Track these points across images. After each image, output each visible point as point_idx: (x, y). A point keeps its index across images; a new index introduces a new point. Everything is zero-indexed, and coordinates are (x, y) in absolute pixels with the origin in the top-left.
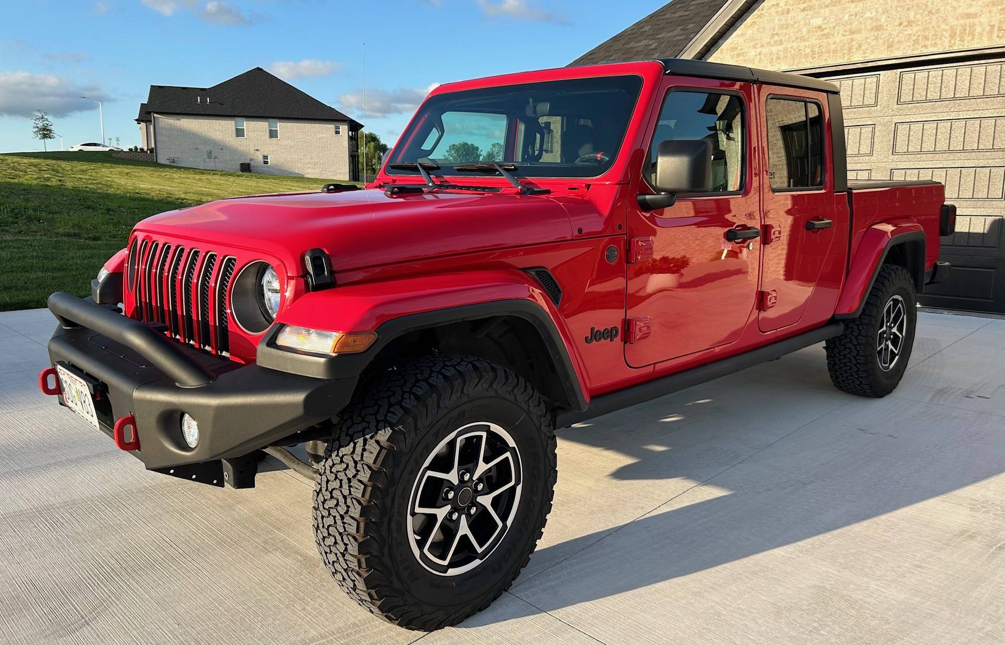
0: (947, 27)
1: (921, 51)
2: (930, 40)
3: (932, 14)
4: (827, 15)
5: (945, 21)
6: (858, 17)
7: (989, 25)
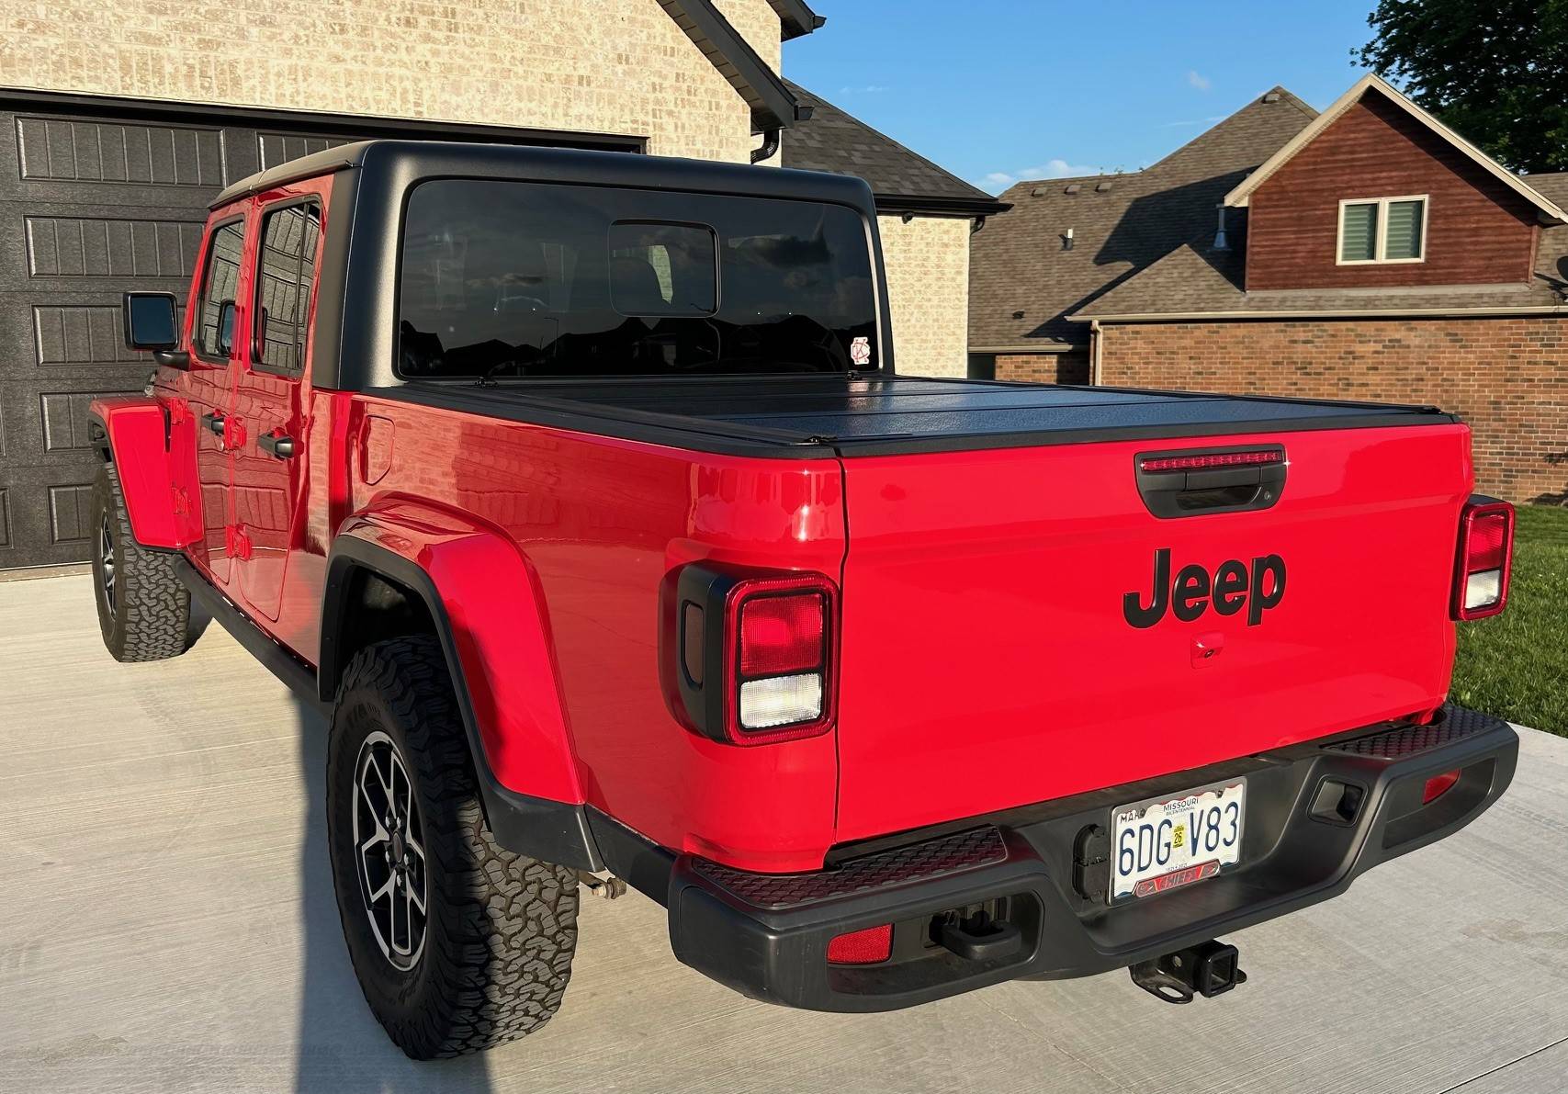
0: (113, 51)
1: (72, 86)
2: (85, 68)
3: (80, 18)
5: (106, 38)
7: (185, 64)
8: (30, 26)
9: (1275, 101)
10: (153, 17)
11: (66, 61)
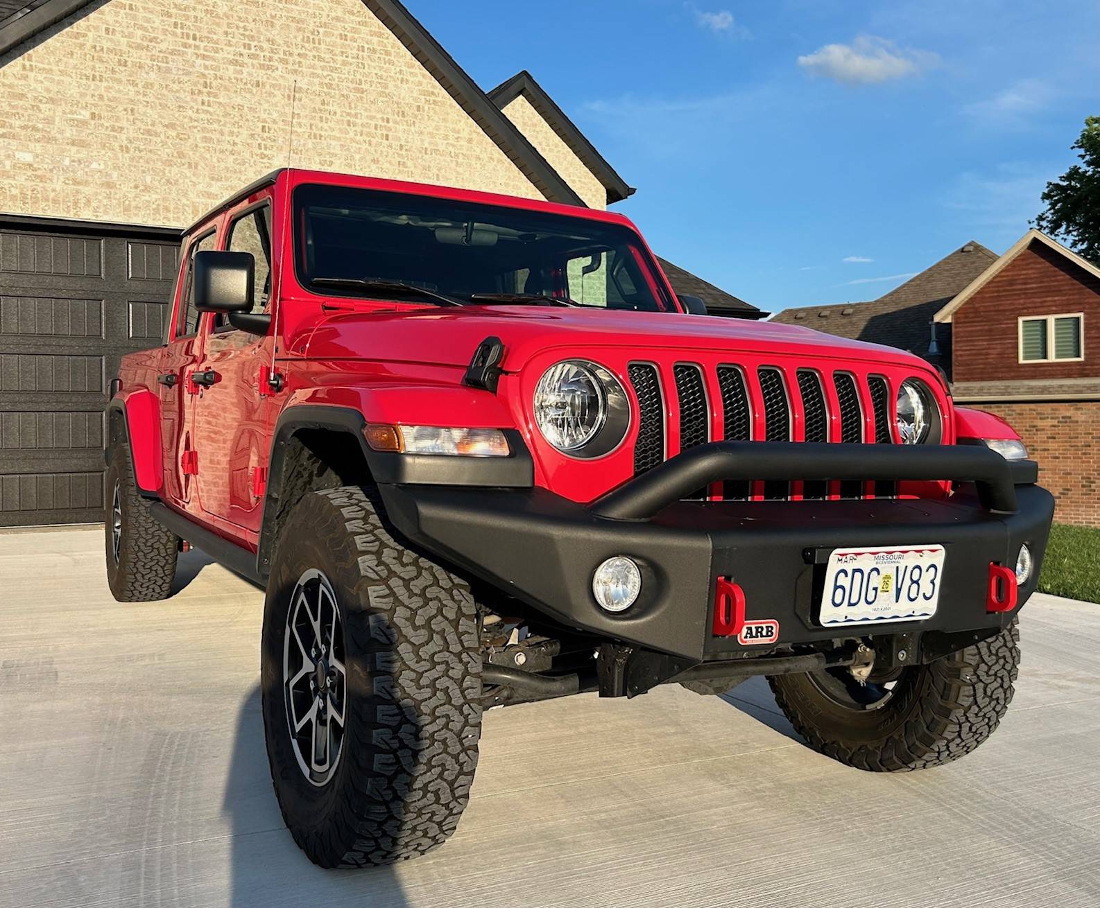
4: (39, 151)
5: (185, 194)
6: (82, 165)
8: (142, 188)
9: (970, 251)
10: (213, 183)
11: (161, 207)
